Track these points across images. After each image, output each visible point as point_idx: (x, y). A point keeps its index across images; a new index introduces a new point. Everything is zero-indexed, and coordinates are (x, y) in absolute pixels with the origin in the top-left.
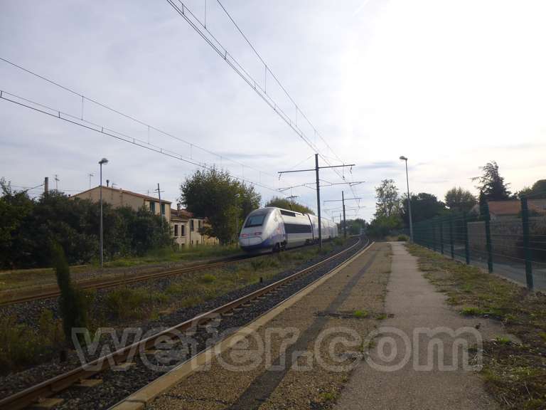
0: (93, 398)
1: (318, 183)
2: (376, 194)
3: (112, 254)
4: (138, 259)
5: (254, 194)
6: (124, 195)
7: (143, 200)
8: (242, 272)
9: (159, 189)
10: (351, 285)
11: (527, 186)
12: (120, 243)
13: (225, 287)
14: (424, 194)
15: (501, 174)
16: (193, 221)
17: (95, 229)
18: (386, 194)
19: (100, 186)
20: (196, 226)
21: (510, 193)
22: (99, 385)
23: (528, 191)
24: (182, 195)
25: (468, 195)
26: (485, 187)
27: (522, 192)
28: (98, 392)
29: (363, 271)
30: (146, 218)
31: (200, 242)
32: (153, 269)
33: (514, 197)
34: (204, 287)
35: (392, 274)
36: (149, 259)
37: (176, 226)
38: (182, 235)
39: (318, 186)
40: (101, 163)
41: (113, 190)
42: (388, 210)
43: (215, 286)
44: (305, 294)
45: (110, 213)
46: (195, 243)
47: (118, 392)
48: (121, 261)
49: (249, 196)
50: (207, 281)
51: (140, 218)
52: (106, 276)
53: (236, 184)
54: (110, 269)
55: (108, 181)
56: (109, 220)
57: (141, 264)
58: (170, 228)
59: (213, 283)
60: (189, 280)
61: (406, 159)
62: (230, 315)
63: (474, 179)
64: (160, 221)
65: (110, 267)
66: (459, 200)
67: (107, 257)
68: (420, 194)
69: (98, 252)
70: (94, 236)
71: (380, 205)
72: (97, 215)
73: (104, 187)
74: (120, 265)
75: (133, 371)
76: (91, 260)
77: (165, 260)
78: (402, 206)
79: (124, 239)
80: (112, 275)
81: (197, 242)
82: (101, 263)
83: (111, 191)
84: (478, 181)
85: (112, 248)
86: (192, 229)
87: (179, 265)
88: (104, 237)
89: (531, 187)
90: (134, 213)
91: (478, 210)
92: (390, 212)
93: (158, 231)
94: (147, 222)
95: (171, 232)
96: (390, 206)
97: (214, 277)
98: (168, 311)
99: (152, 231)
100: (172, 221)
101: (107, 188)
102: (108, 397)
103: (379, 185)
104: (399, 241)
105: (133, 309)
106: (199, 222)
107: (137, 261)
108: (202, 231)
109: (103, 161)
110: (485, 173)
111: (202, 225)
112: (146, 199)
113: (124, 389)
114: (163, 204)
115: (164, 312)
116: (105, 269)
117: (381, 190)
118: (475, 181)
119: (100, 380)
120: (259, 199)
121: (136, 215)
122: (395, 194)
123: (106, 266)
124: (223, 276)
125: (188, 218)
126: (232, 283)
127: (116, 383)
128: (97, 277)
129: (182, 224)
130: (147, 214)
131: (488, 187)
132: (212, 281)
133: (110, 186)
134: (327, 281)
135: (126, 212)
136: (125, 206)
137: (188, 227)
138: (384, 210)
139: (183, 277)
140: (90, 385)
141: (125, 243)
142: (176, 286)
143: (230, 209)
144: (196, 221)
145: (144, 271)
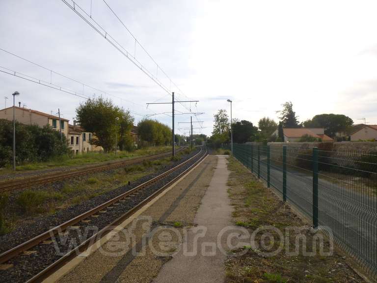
0: (6, 279)
1: (173, 112)
2: (214, 119)
3: (23, 159)
4: (42, 164)
5: (130, 117)
6: (32, 114)
7: (47, 118)
8: (117, 175)
9: (59, 113)
10: (181, 197)
11: (309, 119)
12: (29, 152)
13: (105, 186)
14: (245, 121)
15: (294, 110)
16: (85, 134)
17: (10, 142)
18: (221, 120)
19: (14, 106)
20: (87, 138)
21: (298, 122)
22: (10, 268)
23: (310, 121)
24: (77, 116)
25: (273, 122)
26: (284, 117)
27: (305, 122)
28: (10, 274)
29: (191, 185)
30: (49, 134)
31: (90, 149)
32: (53, 173)
33: (301, 125)
34: (89, 187)
35: (209, 188)
36: (51, 164)
37: (72, 138)
38: (77, 144)
39: (173, 115)
40: (14, 95)
41: (23, 109)
42: (221, 130)
43: (97, 187)
44: (150, 205)
45: (21, 130)
46: (86, 150)
47: (23, 274)
48: (30, 166)
49: (126, 119)
50: (92, 183)
51: (44, 133)
52: (17, 178)
53: (117, 109)
54: (21, 172)
55: (20, 103)
56: (20, 136)
57: (45, 168)
58: (68, 141)
59: (96, 184)
60: (79, 182)
61: (231, 102)
62: (104, 212)
63: (277, 112)
64: (59, 135)
65: (21, 170)
66: (267, 125)
67: (18, 163)
68: (242, 121)
69: (12, 159)
70: (8, 147)
71: (216, 127)
72: (11, 132)
73: (16, 108)
74: (28, 169)
75: (34, 258)
76: (6, 165)
77: (63, 165)
78: (230, 128)
79: (32, 149)
80: (22, 178)
81: (88, 148)
82: (14, 168)
83: (22, 111)
84: (280, 113)
85: (22, 156)
86: (84, 140)
87: (72, 169)
88: (16, 148)
89: (311, 120)
90: (40, 129)
91: (277, 134)
92: (222, 131)
93: (58, 143)
94: (49, 136)
95: (68, 144)
96: (223, 127)
97: (97, 180)
98: (62, 207)
99: (54, 143)
100: (69, 133)
101: (19, 108)
102: (16, 278)
103: (217, 113)
104: (224, 154)
105: (37, 205)
106: (90, 134)
107: (42, 166)
108: (91, 142)
109: (16, 94)
110: (284, 108)
111: (92, 137)
112: (49, 117)
113: (28, 272)
114: (63, 121)
115: (59, 207)
116: (17, 173)
117: (217, 116)
118: (278, 113)
119: (12, 265)
120: (133, 120)
121: (41, 131)
122: (226, 120)
123: (17, 170)
124: (103, 179)
125: (82, 131)
126: (110, 184)
127: (22, 267)
128: (11, 179)
129: (77, 136)
130: (49, 131)
131: (285, 117)
132: (95, 182)
133: (21, 106)
134: (166, 193)
135: (33, 129)
136: (33, 124)
137: (81, 138)
138: (219, 130)
139: (75, 180)
140: (5, 269)
141: (32, 152)
142: (70, 187)
143: (112, 127)
144: (87, 134)
145: (46, 174)
